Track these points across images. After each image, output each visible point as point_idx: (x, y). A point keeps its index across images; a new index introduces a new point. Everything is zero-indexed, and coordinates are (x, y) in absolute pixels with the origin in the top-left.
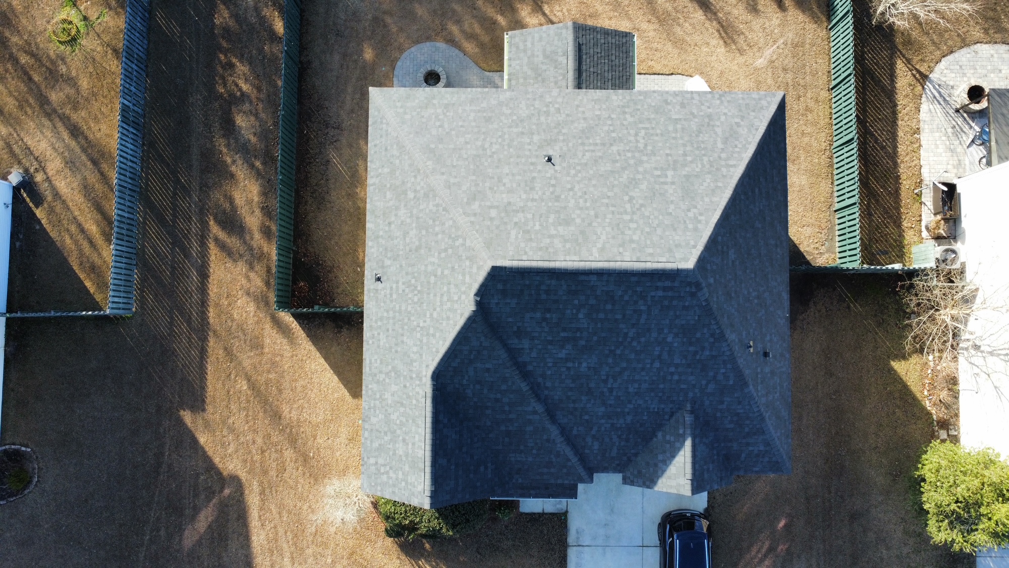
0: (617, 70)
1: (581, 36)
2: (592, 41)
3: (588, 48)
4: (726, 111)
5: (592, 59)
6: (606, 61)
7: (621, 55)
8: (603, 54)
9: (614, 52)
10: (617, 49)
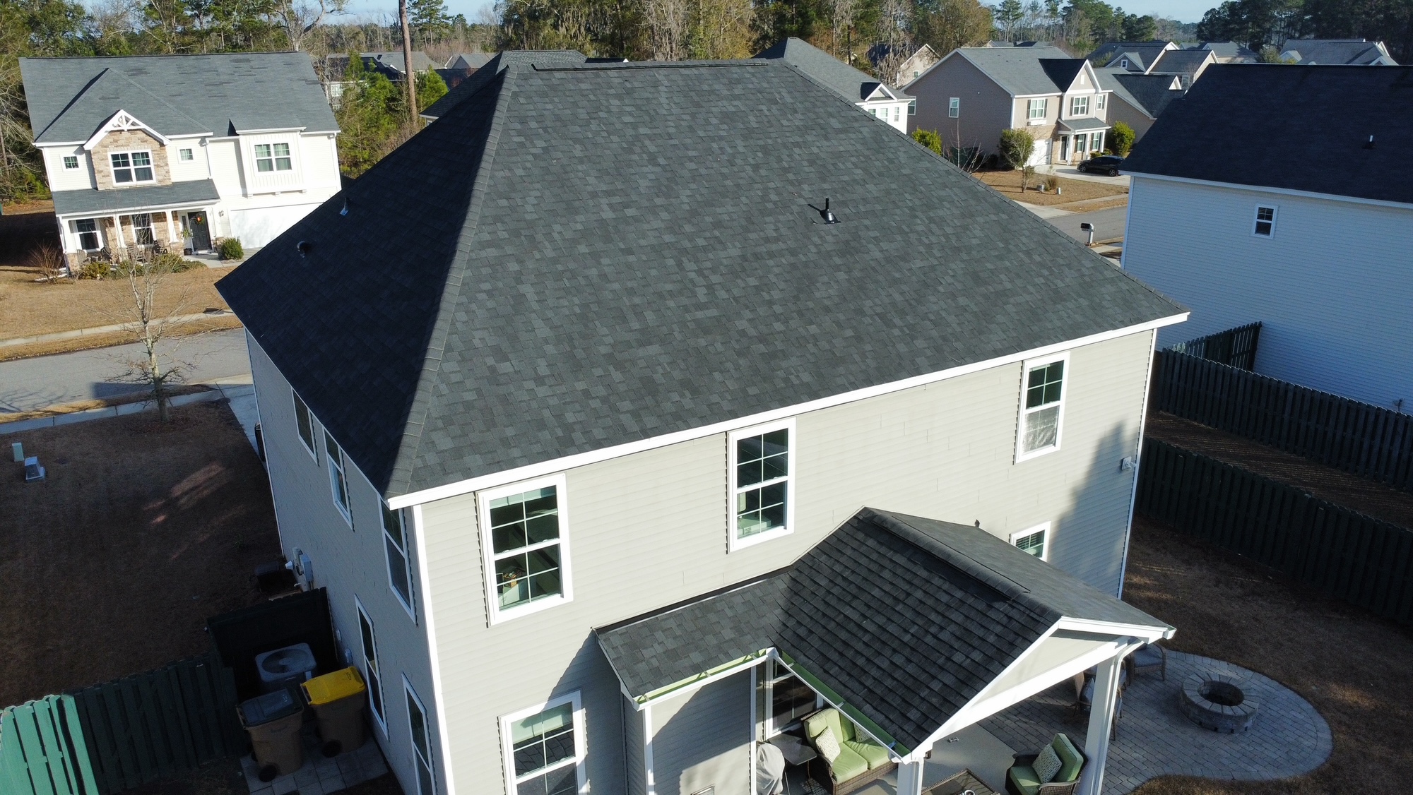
0: (868, 652)
1: (1014, 614)
2: (981, 632)
3: (973, 614)
4: (542, 391)
5: (941, 608)
6: (907, 638)
7: (889, 682)
8: (929, 639)
9: (910, 668)
10: (909, 683)
